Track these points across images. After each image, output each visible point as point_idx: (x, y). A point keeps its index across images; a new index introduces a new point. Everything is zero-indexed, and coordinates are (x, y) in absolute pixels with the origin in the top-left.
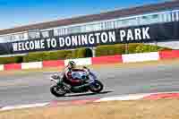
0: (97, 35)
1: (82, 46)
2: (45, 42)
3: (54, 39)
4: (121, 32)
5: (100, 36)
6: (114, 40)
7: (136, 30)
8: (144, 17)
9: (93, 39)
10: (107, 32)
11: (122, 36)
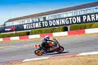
0: (70, 19)
1: (62, 25)
2: (42, 24)
3: (46, 22)
4: (84, 17)
5: (72, 20)
6: (80, 21)
7: (92, 16)
8: (96, 8)
9: (68, 21)
10: (76, 17)
11: (84, 19)
